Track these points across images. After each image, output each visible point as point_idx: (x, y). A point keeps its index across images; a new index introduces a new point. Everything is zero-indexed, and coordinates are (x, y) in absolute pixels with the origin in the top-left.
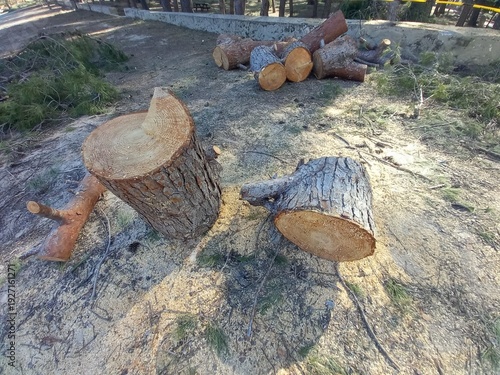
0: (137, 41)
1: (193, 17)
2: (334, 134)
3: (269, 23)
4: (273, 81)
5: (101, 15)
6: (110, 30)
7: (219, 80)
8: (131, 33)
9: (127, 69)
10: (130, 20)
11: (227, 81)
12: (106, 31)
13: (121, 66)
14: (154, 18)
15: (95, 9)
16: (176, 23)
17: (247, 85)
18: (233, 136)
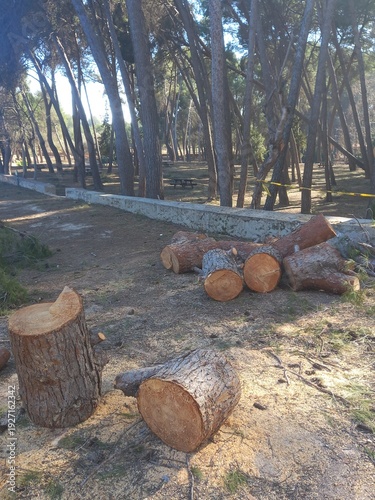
0: (72, 232)
1: (155, 205)
2: (269, 352)
3: (252, 218)
4: (225, 289)
5: (32, 193)
6: (38, 216)
7: (161, 285)
8: (67, 220)
9: (47, 266)
10: (71, 202)
11: (172, 287)
12: (33, 217)
13: (40, 263)
14: (105, 202)
15: (25, 184)
16: (132, 210)
17: (194, 292)
18: (147, 348)
